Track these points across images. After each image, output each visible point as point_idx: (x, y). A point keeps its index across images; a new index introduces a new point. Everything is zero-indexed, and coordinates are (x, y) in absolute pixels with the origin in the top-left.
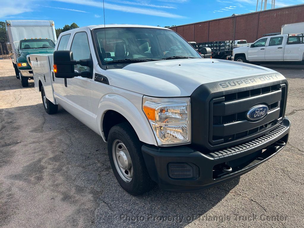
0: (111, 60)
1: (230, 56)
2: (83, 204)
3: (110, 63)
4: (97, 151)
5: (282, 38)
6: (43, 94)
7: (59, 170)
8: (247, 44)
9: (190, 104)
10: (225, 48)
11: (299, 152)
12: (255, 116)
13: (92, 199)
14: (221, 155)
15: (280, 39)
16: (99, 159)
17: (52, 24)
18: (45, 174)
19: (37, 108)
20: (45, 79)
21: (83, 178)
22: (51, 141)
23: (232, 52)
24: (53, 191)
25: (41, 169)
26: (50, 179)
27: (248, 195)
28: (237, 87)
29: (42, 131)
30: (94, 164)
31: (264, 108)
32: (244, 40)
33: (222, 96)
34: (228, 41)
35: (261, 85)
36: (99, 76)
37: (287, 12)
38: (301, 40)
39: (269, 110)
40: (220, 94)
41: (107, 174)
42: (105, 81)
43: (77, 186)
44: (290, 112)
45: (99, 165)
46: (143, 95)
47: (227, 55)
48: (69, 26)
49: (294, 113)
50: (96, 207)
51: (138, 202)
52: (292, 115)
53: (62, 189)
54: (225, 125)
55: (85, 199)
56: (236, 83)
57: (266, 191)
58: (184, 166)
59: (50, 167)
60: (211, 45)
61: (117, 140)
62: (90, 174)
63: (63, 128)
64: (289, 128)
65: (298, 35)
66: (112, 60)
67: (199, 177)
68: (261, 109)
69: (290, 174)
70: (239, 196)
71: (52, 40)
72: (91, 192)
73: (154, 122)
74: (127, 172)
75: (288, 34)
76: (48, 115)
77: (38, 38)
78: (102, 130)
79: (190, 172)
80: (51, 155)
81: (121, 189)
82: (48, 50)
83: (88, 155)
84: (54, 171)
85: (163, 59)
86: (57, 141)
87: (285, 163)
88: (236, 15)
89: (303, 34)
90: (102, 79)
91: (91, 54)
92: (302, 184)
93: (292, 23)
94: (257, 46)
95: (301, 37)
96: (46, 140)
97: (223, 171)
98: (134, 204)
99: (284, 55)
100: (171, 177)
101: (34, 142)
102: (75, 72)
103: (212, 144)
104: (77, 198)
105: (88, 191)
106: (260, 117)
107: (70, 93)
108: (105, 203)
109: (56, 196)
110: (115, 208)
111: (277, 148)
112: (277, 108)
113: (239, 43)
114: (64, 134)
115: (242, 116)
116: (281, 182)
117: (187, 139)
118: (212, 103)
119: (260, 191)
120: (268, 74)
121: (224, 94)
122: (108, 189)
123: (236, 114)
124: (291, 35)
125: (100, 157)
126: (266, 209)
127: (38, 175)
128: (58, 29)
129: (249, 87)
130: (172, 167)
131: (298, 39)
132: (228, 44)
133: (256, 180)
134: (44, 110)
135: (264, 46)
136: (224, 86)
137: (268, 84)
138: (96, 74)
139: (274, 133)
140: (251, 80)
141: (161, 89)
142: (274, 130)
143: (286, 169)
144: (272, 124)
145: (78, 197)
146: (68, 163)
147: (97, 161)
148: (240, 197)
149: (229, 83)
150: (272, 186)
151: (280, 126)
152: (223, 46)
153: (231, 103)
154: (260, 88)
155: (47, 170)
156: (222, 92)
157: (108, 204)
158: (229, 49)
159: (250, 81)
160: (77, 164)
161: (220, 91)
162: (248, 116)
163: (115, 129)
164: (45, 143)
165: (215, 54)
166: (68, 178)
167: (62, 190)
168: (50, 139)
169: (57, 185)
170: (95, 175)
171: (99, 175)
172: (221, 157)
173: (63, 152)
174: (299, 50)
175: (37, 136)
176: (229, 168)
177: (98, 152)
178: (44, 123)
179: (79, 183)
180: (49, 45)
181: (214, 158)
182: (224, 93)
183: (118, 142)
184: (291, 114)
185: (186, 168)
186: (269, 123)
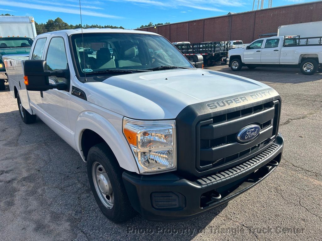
0: (90, 71)
1: (226, 57)
2: (58, 234)
3: (89, 75)
4: (77, 168)
5: (278, 40)
6: (19, 102)
7: (33, 193)
8: (243, 45)
9: (175, 127)
10: (220, 49)
11: (293, 167)
12: (246, 138)
13: (69, 228)
14: (210, 182)
15: (276, 41)
16: (80, 179)
17: (32, 21)
18: (17, 198)
19: (14, 116)
20: (20, 86)
21: (61, 203)
22: (26, 156)
23: (227, 53)
24: (25, 219)
25: (12, 192)
26: (22, 204)
27: (239, 219)
28: (227, 107)
29: (16, 145)
30: (73, 184)
31: (255, 128)
32: (240, 41)
33: (210, 118)
34: (223, 42)
35: (253, 104)
36: (76, 90)
37: (284, 12)
38: (298, 43)
39: (261, 129)
40: (208, 117)
41: (88, 197)
42: (83, 96)
43: (52, 213)
44: (285, 121)
45: (79, 185)
46: (123, 116)
47: (222, 57)
48: (53, 21)
49: (289, 122)
50: (72, 238)
51: (120, 231)
52: (287, 125)
53: (36, 216)
54: (213, 149)
55: (61, 228)
56: (226, 103)
57: (258, 214)
58: (169, 196)
59: (23, 189)
60: (206, 45)
61: (97, 162)
62: (68, 197)
63: (41, 141)
64: (282, 146)
65: (294, 37)
66: (92, 70)
67: (185, 206)
68: (253, 130)
69: (284, 193)
70: (229, 221)
71: (31, 38)
72: (68, 220)
73: (135, 147)
74: (108, 197)
75: (285, 36)
76: (26, 125)
77: (16, 36)
78: (81, 149)
79: (175, 202)
80: (25, 174)
81: (102, 215)
82: (26, 50)
83: (68, 174)
84: (27, 194)
85: (149, 70)
86: (33, 156)
87: (278, 181)
88: (232, 13)
89: (299, 36)
90: (80, 93)
91: (68, 64)
92: (295, 206)
93: (288, 24)
94: (253, 48)
95: (297, 39)
96: (20, 156)
97: (211, 199)
98: (116, 234)
99: (280, 58)
100: (155, 207)
101: (7, 159)
102: (50, 85)
103: (199, 170)
104: (51, 228)
105: (65, 218)
106: (251, 138)
107: (49, 102)
108: (84, 232)
109: (28, 226)
110: (94, 238)
111: (270, 168)
112: (270, 126)
113: (234, 43)
114: (42, 148)
115: (232, 138)
116: (274, 203)
117: (173, 165)
118: (199, 126)
119: (252, 214)
120: (260, 91)
121: (212, 116)
122: (88, 216)
123: (225, 136)
124: (288, 37)
125: (81, 176)
126: (258, 236)
127: (8, 200)
128: (41, 24)
129: (240, 107)
130: (156, 197)
131: (294, 41)
132: (223, 45)
133: (248, 201)
134: (21, 119)
135: (260, 48)
136: (212, 107)
137: (260, 102)
138: (73, 87)
139: (266, 153)
140: (241, 98)
141: (143, 110)
142: (267, 150)
143: (279, 188)
144: (265, 143)
145: (53, 226)
146: (44, 184)
147: (77, 181)
148: (231, 221)
149: (218, 103)
150: (264, 207)
151: (273, 144)
152: (218, 47)
153: (220, 126)
154: (252, 108)
155: (20, 193)
156: (210, 114)
157: (86, 234)
158: (224, 50)
159: (240, 100)
160: (54, 186)
161: (208, 112)
162: (238, 138)
163: (94, 150)
164: (19, 160)
165: (210, 56)
166: (43, 202)
167: (35, 218)
168: (25, 154)
169: (30, 212)
170: (74, 199)
171: (78, 198)
172: (209, 185)
173: (39, 170)
174: (296, 53)
175: (11, 151)
176: (218, 196)
177: (79, 170)
178: (20, 134)
179: (55, 208)
180: (29, 44)
181: (201, 186)
182: (212, 114)
183: (98, 165)
184: (285, 123)
185: (171, 197)
186: (261, 143)
